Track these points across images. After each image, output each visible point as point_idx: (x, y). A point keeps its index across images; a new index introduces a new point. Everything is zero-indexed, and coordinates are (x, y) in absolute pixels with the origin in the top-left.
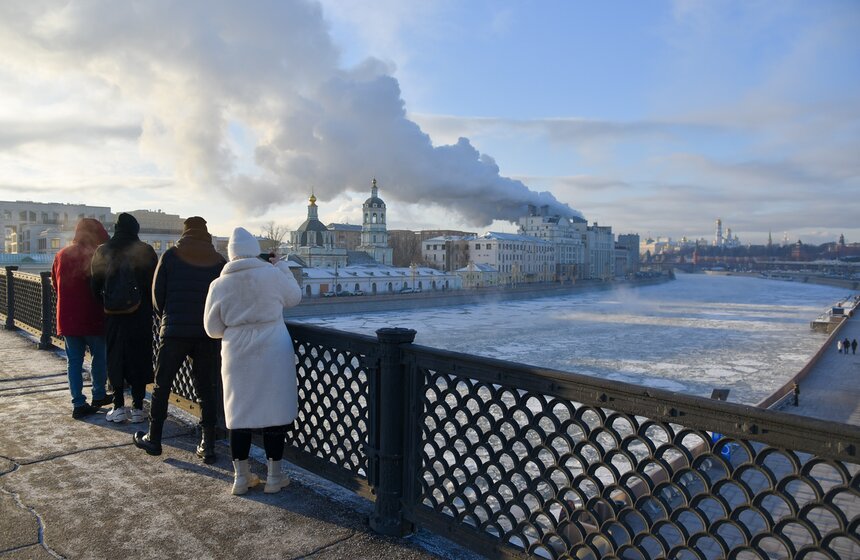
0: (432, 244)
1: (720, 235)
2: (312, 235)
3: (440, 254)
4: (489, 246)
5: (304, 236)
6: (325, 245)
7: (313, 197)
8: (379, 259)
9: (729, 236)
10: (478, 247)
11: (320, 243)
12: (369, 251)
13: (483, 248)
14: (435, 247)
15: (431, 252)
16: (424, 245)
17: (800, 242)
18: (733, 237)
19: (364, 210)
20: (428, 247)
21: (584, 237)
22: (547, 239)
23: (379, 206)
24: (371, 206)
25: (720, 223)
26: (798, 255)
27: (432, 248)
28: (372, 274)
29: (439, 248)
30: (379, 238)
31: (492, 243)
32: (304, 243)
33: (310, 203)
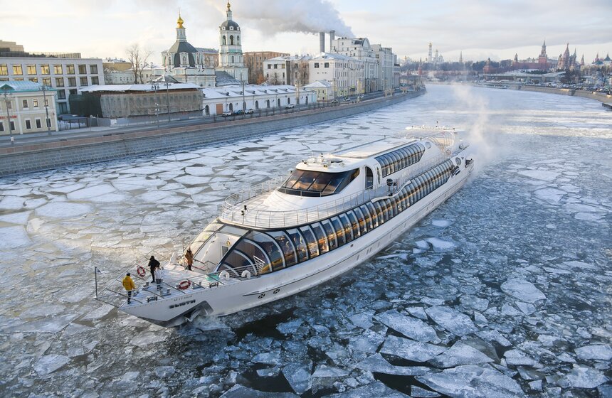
0: (273, 63)
1: (430, 55)
2: (184, 56)
3: (281, 72)
4: (327, 65)
5: (177, 57)
6: (197, 66)
7: (180, 19)
8: (238, 78)
9: (437, 55)
10: (317, 65)
11: (192, 64)
12: (230, 71)
13: (322, 66)
14: (276, 66)
15: (272, 71)
16: (265, 64)
17: (489, 59)
18: (439, 55)
19: (221, 33)
20: (269, 66)
21: (378, 57)
22: (357, 58)
23: (235, 29)
24: (227, 28)
25: (431, 46)
26: (488, 69)
27: (272, 67)
28: (254, 92)
29: (279, 67)
30: (237, 58)
31: (329, 62)
32: (177, 64)
33: (178, 26)
